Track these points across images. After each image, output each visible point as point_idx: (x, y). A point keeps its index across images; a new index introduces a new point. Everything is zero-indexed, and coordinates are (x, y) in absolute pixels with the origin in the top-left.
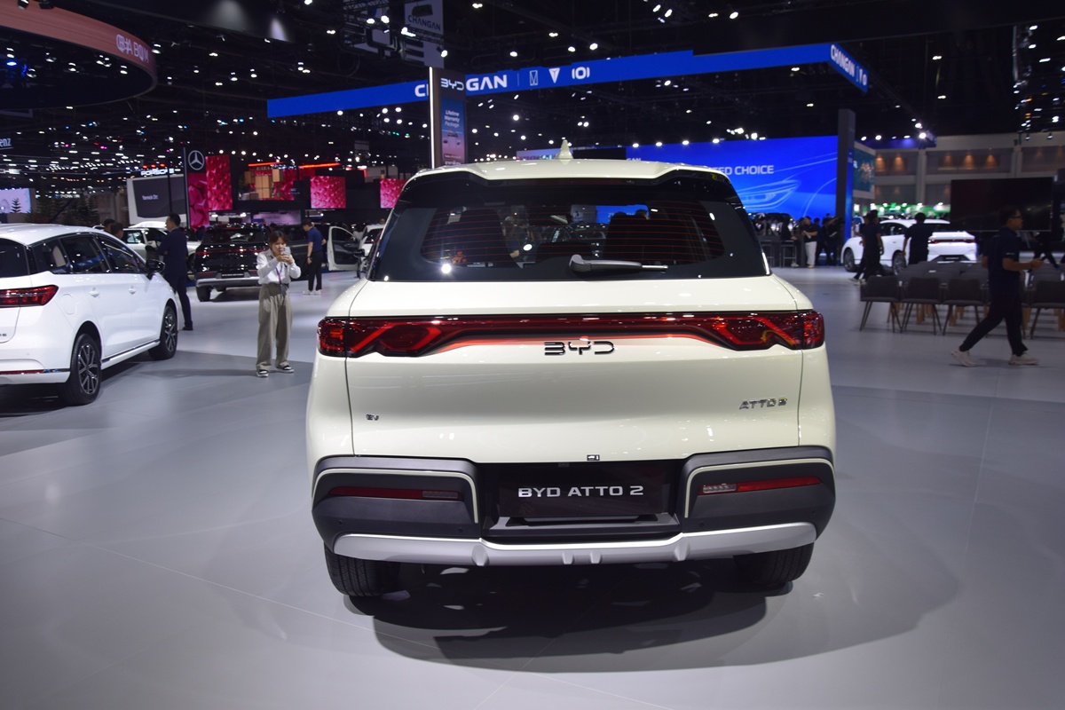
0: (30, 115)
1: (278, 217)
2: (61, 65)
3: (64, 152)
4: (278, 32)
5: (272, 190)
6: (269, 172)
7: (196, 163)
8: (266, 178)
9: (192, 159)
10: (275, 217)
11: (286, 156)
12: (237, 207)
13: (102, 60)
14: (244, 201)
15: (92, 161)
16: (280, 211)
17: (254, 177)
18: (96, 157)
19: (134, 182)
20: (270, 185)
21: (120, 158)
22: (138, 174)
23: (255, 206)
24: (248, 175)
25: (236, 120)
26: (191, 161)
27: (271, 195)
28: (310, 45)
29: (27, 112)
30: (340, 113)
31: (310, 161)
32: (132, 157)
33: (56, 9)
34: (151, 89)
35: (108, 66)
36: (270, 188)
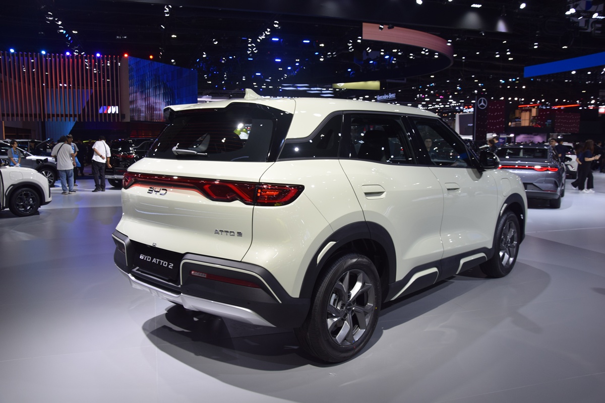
0: (405, 81)
1: (533, 138)
2: (406, 55)
3: (422, 100)
4: (502, 27)
5: (531, 121)
6: (530, 111)
7: (482, 105)
8: (528, 113)
9: (480, 102)
10: (531, 137)
11: (543, 100)
12: (508, 130)
13: (424, 51)
14: (513, 127)
15: (438, 104)
16: (534, 134)
17: (520, 113)
18: (439, 102)
19: (460, 116)
20: (530, 118)
21: (451, 103)
22: (462, 111)
23: (519, 130)
24: (517, 112)
25: (510, 80)
26: (479, 104)
27: (530, 124)
28: (538, 32)
29: (403, 80)
30: (574, 72)
31: (561, 103)
32: (458, 102)
33: (395, 27)
34: (451, 64)
35: (427, 54)
36: (529, 120)
